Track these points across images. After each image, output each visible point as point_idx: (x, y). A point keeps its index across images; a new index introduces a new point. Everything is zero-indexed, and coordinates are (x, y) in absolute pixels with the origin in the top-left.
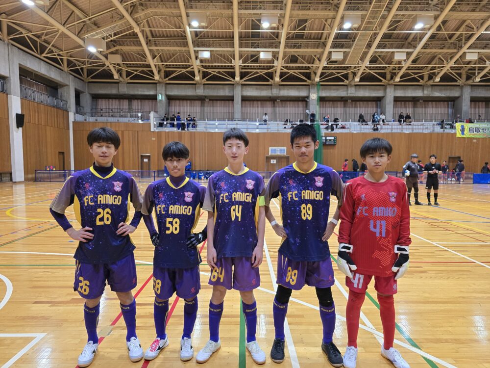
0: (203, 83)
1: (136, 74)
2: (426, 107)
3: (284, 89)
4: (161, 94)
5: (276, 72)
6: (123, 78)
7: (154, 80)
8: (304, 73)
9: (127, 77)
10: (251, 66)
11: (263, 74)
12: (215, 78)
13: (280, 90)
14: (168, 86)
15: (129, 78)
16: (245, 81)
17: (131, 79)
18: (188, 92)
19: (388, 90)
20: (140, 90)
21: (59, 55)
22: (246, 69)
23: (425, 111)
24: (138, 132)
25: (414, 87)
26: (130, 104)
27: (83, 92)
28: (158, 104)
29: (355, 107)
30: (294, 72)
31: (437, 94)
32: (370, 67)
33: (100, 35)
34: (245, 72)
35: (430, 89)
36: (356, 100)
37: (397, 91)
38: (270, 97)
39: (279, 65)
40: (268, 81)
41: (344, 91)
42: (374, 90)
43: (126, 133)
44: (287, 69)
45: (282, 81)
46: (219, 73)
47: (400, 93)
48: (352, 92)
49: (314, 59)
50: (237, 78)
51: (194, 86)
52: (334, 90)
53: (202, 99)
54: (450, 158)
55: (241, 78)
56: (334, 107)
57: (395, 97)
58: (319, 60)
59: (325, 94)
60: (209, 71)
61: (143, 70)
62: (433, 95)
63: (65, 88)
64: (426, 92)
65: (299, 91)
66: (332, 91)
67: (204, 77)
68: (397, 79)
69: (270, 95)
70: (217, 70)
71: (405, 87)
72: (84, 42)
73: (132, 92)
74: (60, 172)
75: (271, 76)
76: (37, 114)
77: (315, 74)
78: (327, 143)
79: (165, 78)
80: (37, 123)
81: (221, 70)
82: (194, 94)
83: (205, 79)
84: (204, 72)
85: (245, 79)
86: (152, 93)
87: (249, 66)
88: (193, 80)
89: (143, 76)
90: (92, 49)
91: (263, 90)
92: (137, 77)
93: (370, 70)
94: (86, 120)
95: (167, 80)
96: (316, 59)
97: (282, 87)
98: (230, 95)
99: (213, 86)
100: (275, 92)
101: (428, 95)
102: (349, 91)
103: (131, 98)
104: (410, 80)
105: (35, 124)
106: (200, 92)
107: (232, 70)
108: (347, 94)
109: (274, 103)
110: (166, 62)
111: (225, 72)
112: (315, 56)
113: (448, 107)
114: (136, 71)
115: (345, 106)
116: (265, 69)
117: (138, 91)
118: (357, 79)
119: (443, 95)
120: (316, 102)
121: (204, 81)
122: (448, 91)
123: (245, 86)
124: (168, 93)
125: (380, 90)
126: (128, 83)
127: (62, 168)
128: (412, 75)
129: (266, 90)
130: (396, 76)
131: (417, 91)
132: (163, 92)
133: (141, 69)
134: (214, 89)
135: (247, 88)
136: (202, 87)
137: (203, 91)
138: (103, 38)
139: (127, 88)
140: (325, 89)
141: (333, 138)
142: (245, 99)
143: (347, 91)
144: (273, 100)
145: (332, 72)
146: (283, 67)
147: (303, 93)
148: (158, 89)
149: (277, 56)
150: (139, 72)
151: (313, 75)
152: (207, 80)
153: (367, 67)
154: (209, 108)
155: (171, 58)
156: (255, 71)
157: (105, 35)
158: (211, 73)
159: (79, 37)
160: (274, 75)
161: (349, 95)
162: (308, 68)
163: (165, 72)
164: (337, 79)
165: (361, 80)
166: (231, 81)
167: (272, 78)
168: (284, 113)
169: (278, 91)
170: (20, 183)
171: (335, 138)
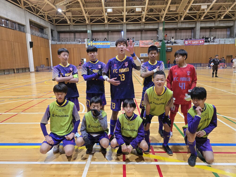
0: (108, 24)
1: (78, 21)
2: (216, 31)
3: (146, 25)
4: (89, 30)
5: (143, 17)
6: (71, 23)
7: (86, 23)
8: (156, 17)
9: (73, 22)
10: (131, 15)
11: (137, 18)
12: (114, 21)
13: (145, 26)
14: (92, 26)
15: (74, 23)
16: (128, 22)
17: (75, 23)
18: (102, 28)
19: (197, 24)
20: (79, 28)
21: (44, 14)
22: (128, 16)
23: (215, 33)
24: (80, 48)
25: (210, 22)
26: (75, 35)
27: (54, 30)
28: (88, 35)
29: (181, 33)
30: (151, 17)
31: (222, 25)
32: (189, 13)
33: (63, 4)
34: (128, 18)
35: (218, 22)
36: (181, 29)
37: (202, 24)
38: (140, 29)
39: (144, 14)
40: (139, 22)
41: (176, 25)
42: (190, 24)
43: (75, 49)
44: (148, 15)
45: (146, 21)
46: (115, 18)
47: (203, 25)
48: (180, 25)
49: (161, 10)
50: (125, 21)
51: (104, 25)
52: (171, 25)
53: (107, 32)
54: (227, 56)
55: (126, 21)
56: (171, 33)
57: (201, 27)
58: (164, 10)
59: (166, 27)
60: (111, 18)
61: (80, 19)
62: (220, 26)
63: (47, 29)
64: (216, 24)
65: (154, 26)
66: (170, 25)
67: (108, 21)
68: (202, 18)
69: (140, 28)
70: (115, 17)
71: (206, 22)
72: (56, 7)
73: (76, 30)
74: (47, 67)
75: (140, 19)
76: (37, 41)
77: (162, 17)
78: (168, 51)
79: (91, 22)
80: (37, 45)
81: (116, 17)
82: (104, 29)
83: (109, 22)
84: (108, 18)
85: (128, 21)
86: (85, 29)
87: (130, 15)
88: (104, 23)
89: (80, 21)
90: (60, 11)
91: (136, 26)
92: (78, 22)
93: (188, 14)
94: (56, 43)
95: (91, 23)
96: (162, 10)
97: (145, 24)
98: (121, 29)
99: (113, 25)
100: (142, 27)
101: (217, 26)
102: (178, 25)
103: (75, 32)
104: (208, 18)
105: (37, 46)
106: (107, 28)
107: (122, 17)
108: (177, 26)
109: (142, 32)
110: (91, 15)
111: (118, 18)
112: (162, 8)
113: (227, 31)
114: (77, 19)
115: (176, 33)
116: (137, 16)
117: (78, 29)
118: (182, 19)
119: (225, 25)
120: (162, 31)
121: (109, 23)
122: (227, 23)
123: (128, 25)
124: (92, 30)
125: (193, 24)
126: (74, 25)
127: (48, 66)
128: (210, 16)
129: (138, 26)
130: (202, 17)
131: (212, 24)
132: (90, 29)
133: (79, 18)
134: (113, 26)
135: (129, 25)
136: (108, 26)
137: (108, 28)
138: (64, 5)
139: (74, 27)
140: (167, 24)
141: (170, 48)
142: (128, 31)
143: (177, 25)
144: (141, 31)
145: (170, 16)
146: (146, 14)
147: (156, 27)
148: (88, 27)
149: (143, 9)
150: (79, 20)
151: (160, 18)
152: (110, 22)
153: (187, 13)
154: (111, 36)
155: (93, 12)
156: (132, 17)
157: (65, 3)
158: (112, 19)
159: (54, 5)
160: (142, 19)
161: (178, 27)
162: (158, 14)
163: (91, 19)
164: (173, 19)
165: (185, 19)
166: (121, 22)
167: (141, 20)
168: (147, 37)
169: (144, 26)
170: (33, 72)
171: (172, 48)
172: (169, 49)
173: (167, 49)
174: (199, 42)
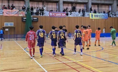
2: (76, 6)
109: (9, 1)
113: (84, 7)
115: (43, 4)
119: (82, 2)
171: (38, 18)
172: (35, 19)
173: (33, 19)
174: (62, 15)
